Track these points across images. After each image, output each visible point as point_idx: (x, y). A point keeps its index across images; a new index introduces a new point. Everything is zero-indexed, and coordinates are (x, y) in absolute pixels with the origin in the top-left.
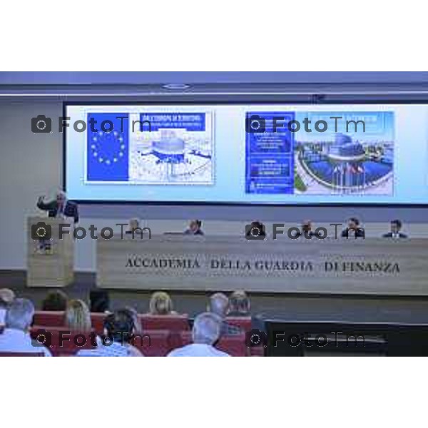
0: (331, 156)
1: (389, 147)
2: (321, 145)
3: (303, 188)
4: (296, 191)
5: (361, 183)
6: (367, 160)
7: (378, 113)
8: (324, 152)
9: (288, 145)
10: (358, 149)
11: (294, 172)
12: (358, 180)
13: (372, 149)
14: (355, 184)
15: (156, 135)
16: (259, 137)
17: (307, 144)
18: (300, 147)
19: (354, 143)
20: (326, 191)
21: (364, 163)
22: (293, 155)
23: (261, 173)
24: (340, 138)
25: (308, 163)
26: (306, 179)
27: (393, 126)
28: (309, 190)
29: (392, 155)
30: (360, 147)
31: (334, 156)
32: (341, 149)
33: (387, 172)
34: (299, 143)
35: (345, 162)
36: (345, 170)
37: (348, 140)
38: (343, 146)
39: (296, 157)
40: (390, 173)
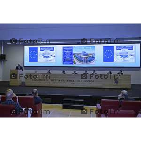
0: (81, 56)
1: (94, 54)
2: (79, 54)
3: (75, 63)
4: (74, 64)
5: (88, 62)
6: (89, 57)
7: (91, 47)
8: (80, 55)
9: (72, 54)
10: (87, 55)
11: (73, 60)
12: (87, 61)
13: (90, 54)
14: (86, 62)
15: (44, 52)
16: (66, 52)
17: (76, 54)
18: (74, 54)
19: (86, 53)
20: (80, 64)
21: (89, 58)
22: (73, 56)
23: (66, 60)
24: (83, 52)
25: (76, 58)
26: (76, 61)
27: (95, 49)
28: (77, 64)
29: (95, 56)
30: (87, 54)
31: (82, 56)
32: (83, 54)
33: (94, 59)
34: (74, 53)
35: (84, 57)
36: (84, 59)
37: (85, 52)
38: (84, 54)
39: (74, 56)
40: (94, 60)
